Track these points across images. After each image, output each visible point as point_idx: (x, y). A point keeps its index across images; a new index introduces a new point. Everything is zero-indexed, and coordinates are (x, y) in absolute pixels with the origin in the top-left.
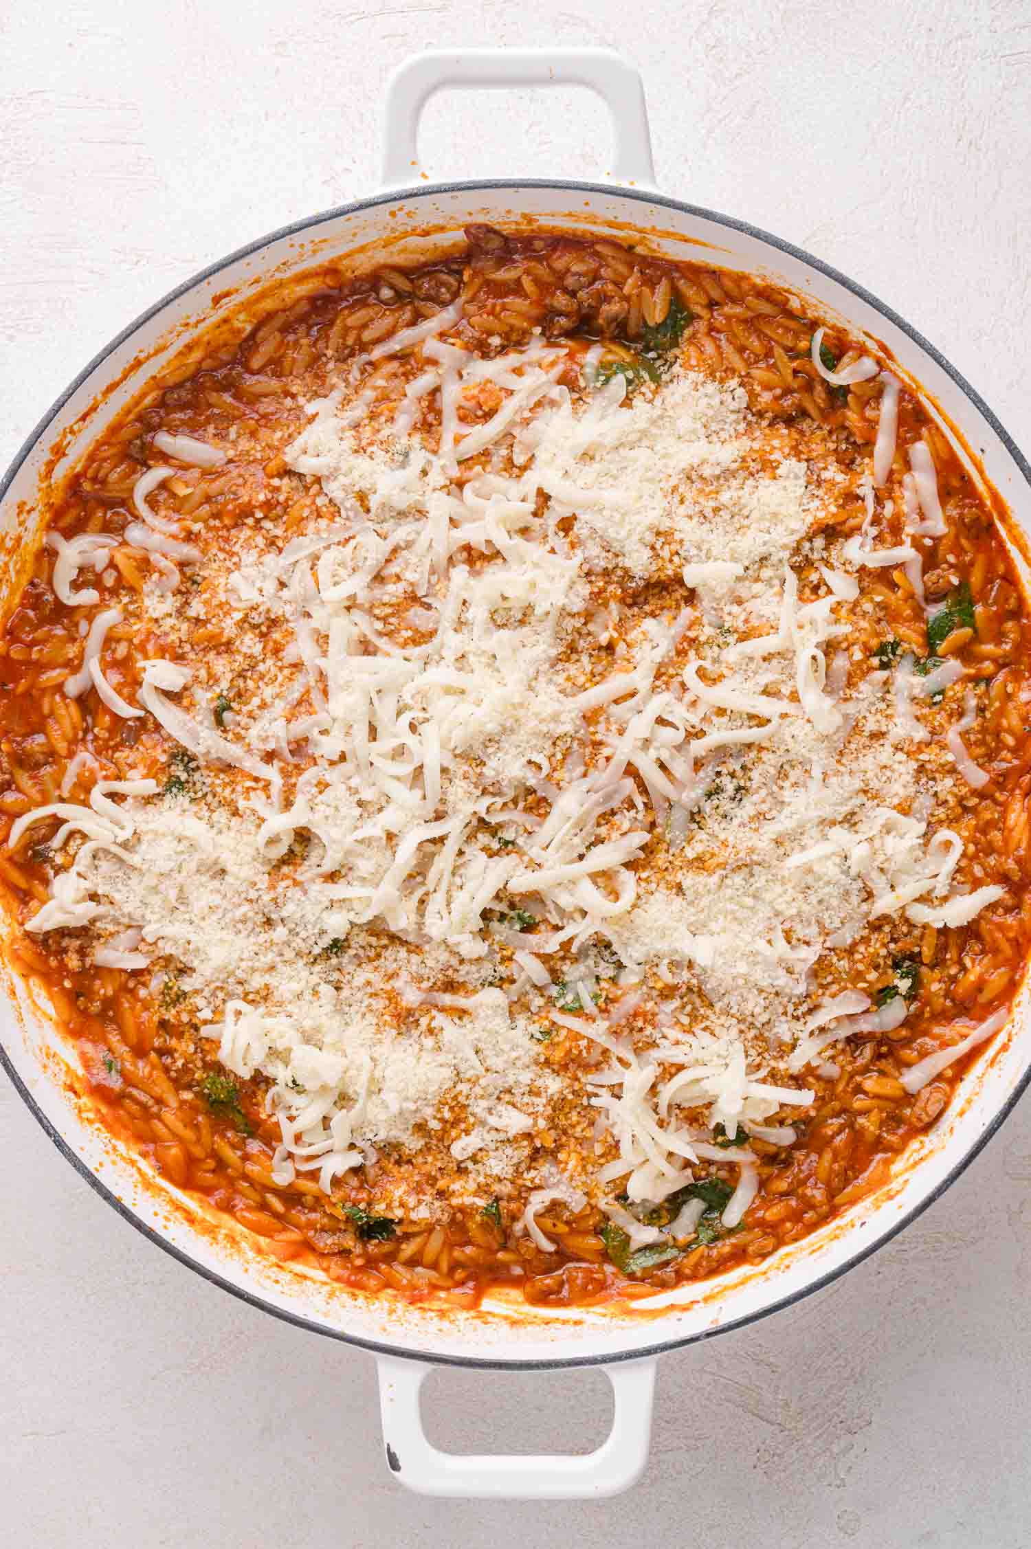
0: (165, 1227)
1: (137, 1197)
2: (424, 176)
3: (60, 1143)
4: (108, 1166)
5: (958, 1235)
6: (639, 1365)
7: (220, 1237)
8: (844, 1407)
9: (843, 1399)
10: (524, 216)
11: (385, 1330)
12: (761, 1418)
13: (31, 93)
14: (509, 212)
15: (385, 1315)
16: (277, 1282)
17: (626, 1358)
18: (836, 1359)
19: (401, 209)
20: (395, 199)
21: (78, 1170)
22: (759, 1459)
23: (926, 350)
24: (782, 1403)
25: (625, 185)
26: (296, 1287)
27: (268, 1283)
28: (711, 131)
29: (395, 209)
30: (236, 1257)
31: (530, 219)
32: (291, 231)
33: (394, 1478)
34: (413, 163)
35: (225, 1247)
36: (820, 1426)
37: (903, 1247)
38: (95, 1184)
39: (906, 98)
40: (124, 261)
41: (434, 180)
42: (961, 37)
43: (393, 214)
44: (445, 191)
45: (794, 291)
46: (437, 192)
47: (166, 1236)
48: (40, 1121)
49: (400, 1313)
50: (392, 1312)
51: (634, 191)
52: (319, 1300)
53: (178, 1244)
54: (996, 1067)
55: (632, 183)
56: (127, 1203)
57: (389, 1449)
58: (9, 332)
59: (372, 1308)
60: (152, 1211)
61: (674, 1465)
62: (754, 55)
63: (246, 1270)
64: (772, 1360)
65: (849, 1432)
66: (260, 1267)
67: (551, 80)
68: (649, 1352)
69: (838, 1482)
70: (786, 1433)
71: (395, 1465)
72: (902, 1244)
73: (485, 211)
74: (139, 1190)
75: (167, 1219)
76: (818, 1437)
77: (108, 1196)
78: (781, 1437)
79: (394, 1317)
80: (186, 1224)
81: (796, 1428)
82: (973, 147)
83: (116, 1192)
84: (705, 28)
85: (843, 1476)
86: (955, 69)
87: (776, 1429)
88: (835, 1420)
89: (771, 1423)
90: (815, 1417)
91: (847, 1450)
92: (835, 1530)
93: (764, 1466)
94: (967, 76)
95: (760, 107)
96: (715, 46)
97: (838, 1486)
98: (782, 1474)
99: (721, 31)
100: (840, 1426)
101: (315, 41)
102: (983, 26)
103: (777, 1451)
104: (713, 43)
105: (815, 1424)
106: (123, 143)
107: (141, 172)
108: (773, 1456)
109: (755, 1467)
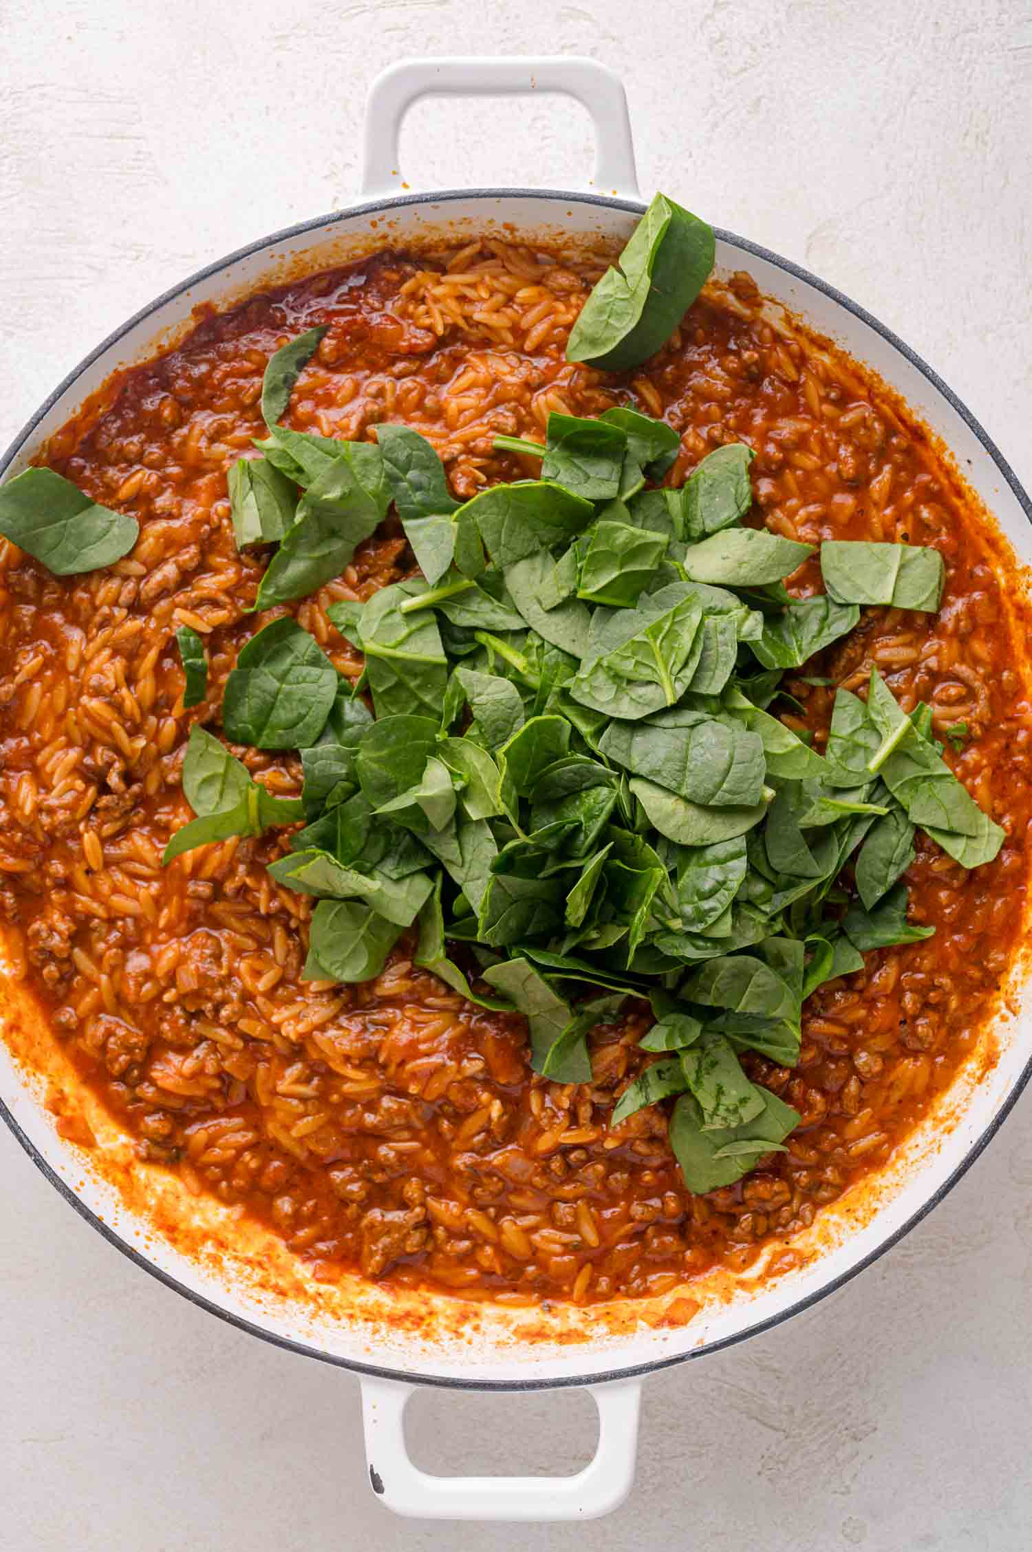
0: (147, 1247)
1: (119, 1216)
2: (405, 186)
3: (40, 1163)
4: (89, 1184)
5: (964, 1240)
6: (624, 1385)
7: (202, 1257)
8: (850, 1413)
9: (848, 1405)
10: (507, 226)
11: (368, 1350)
12: (765, 1424)
13: (29, 88)
14: (491, 221)
15: (369, 1336)
16: (260, 1302)
17: (611, 1378)
18: (842, 1366)
19: (381, 220)
20: (375, 210)
21: (59, 1190)
22: (763, 1466)
24: (786, 1409)
25: (608, 194)
26: (279, 1306)
27: (250, 1303)
28: (715, 125)
29: (376, 219)
30: (219, 1277)
31: (511, 228)
32: (271, 241)
33: (379, 1500)
34: (394, 173)
35: (207, 1267)
36: (825, 1432)
37: (909, 1252)
38: (76, 1203)
39: (913, 93)
40: (125, 257)
41: (414, 190)
42: (967, 31)
43: (374, 224)
44: (427, 201)
45: (778, 301)
46: (418, 202)
47: (148, 1255)
48: (21, 1140)
49: (383, 1332)
50: (375, 1332)
51: (617, 201)
52: (302, 1321)
53: (160, 1264)
54: (984, 1085)
55: (615, 193)
56: (108, 1222)
57: (372, 1471)
58: (8, 328)
59: (355, 1328)
60: (134, 1229)
61: (677, 1472)
62: (759, 48)
63: (228, 1290)
64: (776, 1366)
65: (855, 1438)
66: (243, 1287)
67: (534, 89)
68: (635, 1371)
69: (843, 1489)
70: (791, 1440)
71: (378, 1487)
72: (907, 1249)
73: (467, 221)
74: (121, 1208)
75: (149, 1239)
76: (822, 1444)
77: (88, 1216)
78: (785, 1444)
79: (377, 1337)
80: (168, 1243)
81: (800, 1435)
82: (979, 141)
83: (97, 1212)
84: (709, 22)
85: (848, 1483)
86: (962, 63)
87: (781, 1435)
88: (841, 1426)
89: (776, 1429)
90: (820, 1424)
91: (852, 1457)
92: (841, 1537)
93: (768, 1473)
94: (974, 70)
95: (763, 100)
96: (720, 40)
97: (843, 1493)
98: (786, 1481)
99: (724, 25)
100: (845, 1432)
101: (316, 35)
102: (990, 19)
103: (782, 1458)
104: (717, 35)
105: (820, 1430)
106: (122, 138)
107: (139, 168)
108: (777, 1463)
109: (759, 1473)
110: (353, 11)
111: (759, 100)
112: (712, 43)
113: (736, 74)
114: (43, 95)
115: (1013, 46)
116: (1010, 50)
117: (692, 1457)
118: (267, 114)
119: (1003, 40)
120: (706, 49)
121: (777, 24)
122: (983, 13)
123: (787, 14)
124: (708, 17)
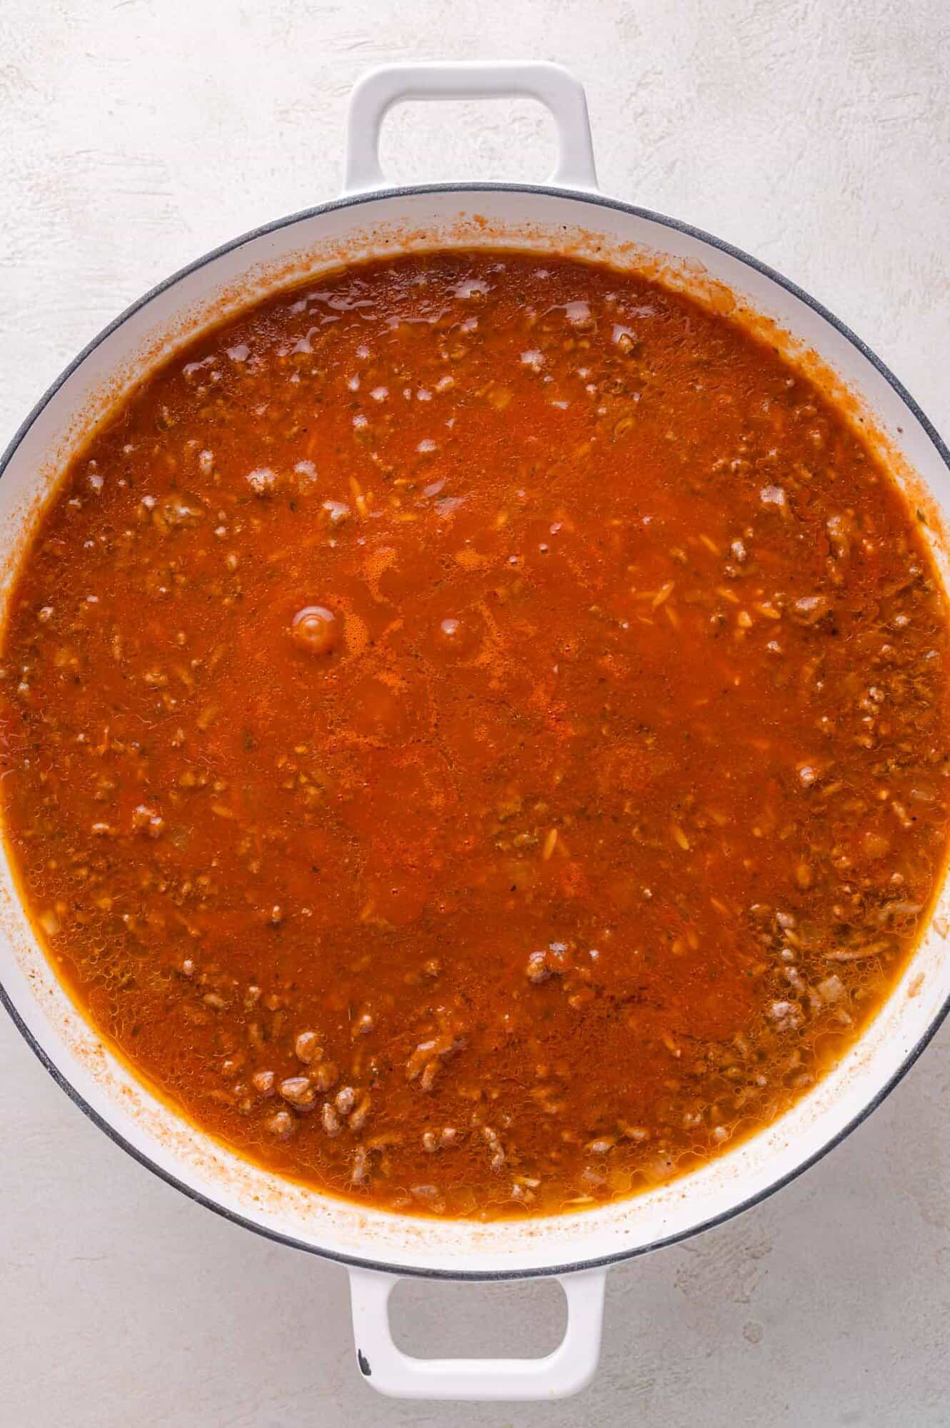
3: (55, 1074)
8: (750, 1237)
9: (750, 1229)
11: (356, 1244)
15: (356, 1229)
16: (257, 1199)
21: (72, 1098)
22: (679, 1280)
23: (848, 337)
26: (275, 1203)
27: (248, 1201)
28: (638, 184)
30: (219, 1176)
33: (364, 1381)
35: (209, 1167)
39: (800, 157)
42: (845, 105)
48: (38, 1054)
49: (369, 1228)
50: (362, 1227)
52: (295, 1216)
57: (360, 1356)
59: (344, 1223)
62: (675, 121)
63: (229, 1189)
65: (754, 1257)
68: (599, 1263)
69: (744, 1299)
70: (702, 1258)
71: (366, 1370)
78: (697, 1261)
82: (855, 195)
84: (633, 99)
85: (748, 1293)
86: (840, 132)
87: (693, 1254)
88: (742, 1247)
89: (691, 1250)
90: (726, 1244)
91: (750, 1274)
92: (742, 1339)
93: (682, 1285)
94: (850, 138)
95: (679, 163)
96: (642, 114)
97: (744, 1302)
98: (698, 1293)
99: (646, 101)
100: (745, 1252)
101: (312, 110)
102: (863, 96)
103: (695, 1273)
104: (640, 110)
105: (725, 1250)
106: (154, 194)
107: (168, 218)
108: (690, 1276)
109: (675, 1286)
110: (342, 91)
111: (674, 163)
112: (637, 116)
113: (655, 142)
114: (89, 159)
115: (884, 118)
116: (880, 121)
117: (620, 1272)
118: (273, 174)
119: (875, 113)
120: (631, 121)
121: (688, 100)
122: (858, 91)
123: (698, 91)
124: (632, 94)
